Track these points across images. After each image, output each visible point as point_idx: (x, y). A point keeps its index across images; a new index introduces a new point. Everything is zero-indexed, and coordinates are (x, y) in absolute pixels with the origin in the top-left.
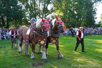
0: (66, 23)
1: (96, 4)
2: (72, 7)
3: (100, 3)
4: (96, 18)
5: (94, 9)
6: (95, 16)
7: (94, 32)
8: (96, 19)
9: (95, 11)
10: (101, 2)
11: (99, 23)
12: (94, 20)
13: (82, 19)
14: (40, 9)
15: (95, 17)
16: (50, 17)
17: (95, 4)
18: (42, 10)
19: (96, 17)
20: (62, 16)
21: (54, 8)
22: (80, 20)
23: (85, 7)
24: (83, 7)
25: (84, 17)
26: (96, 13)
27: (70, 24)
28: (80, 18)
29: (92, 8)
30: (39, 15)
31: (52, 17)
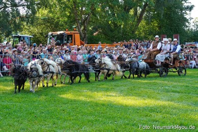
0: (83, 23)
4: (191, 8)
8: (188, 12)
12: (182, 15)
13: (139, 10)
22: (132, 12)
25: (146, 5)
27: (95, 29)
28: (134, 6)
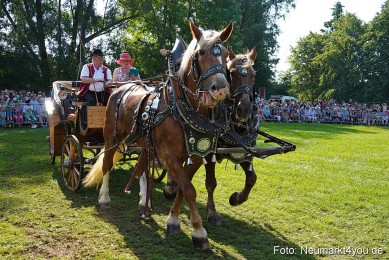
1: (277, 9)
2: (193, 11)
3: (290, 6)
5: (269, 27)
6: (273, 52)
7: (269, 111)
9: (272, 34)
10: (294, 6)
11: (285, 79)
14: (62, 9)
15: (271, 58)
16: (105, 46)
17: (272, 11)
18: (70, 13)
19: (276, 58)
20: (153, 45)
21: (121, 10)
23: (241, 17)
24: (231, 18)
26: (275, 42)
29: (264, 22)
30: (55, 32)
31: (113, 45)
